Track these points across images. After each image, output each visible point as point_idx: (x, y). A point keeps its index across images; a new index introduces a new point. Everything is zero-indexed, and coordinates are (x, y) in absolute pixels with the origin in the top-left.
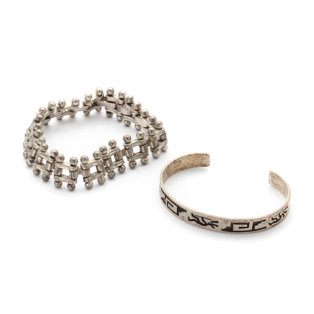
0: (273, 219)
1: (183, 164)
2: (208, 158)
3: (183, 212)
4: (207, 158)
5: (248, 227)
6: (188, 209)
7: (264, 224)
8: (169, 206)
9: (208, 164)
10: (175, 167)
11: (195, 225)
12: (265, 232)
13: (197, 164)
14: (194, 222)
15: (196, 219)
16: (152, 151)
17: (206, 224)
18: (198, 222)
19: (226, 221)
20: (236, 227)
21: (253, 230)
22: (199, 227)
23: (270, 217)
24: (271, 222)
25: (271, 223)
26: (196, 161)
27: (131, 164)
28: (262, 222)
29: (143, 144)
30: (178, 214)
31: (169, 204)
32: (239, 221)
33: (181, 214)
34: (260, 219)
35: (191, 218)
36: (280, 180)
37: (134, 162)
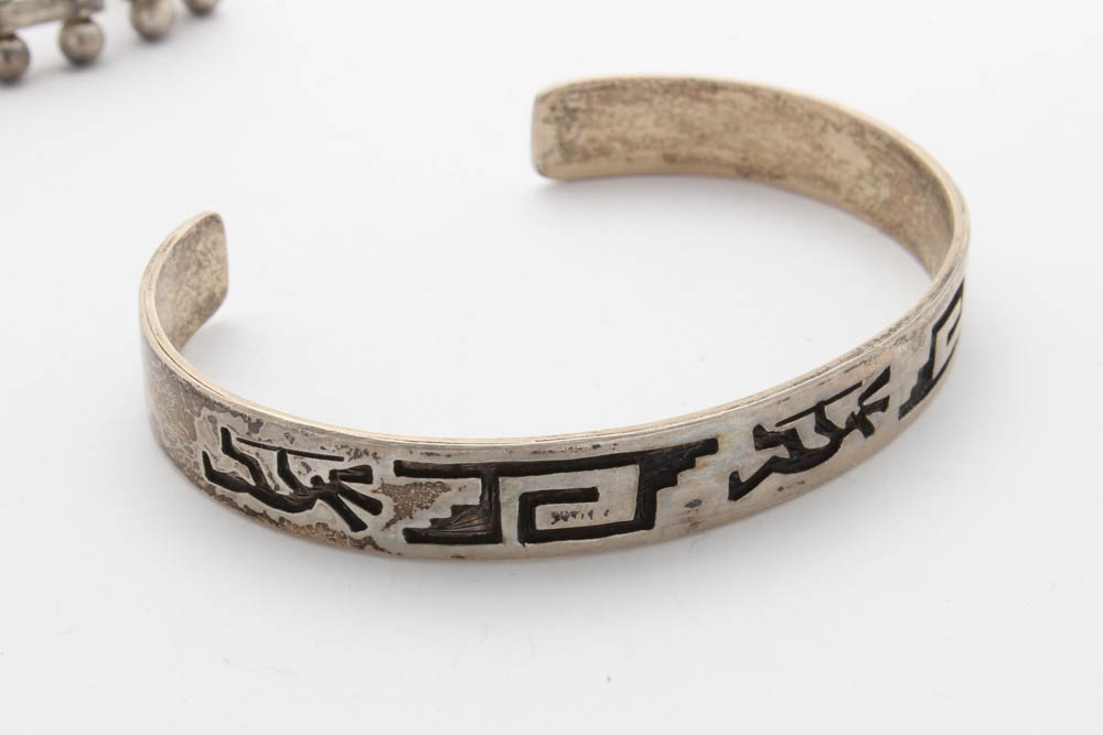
36: (625, 102)
37: (15, 45)
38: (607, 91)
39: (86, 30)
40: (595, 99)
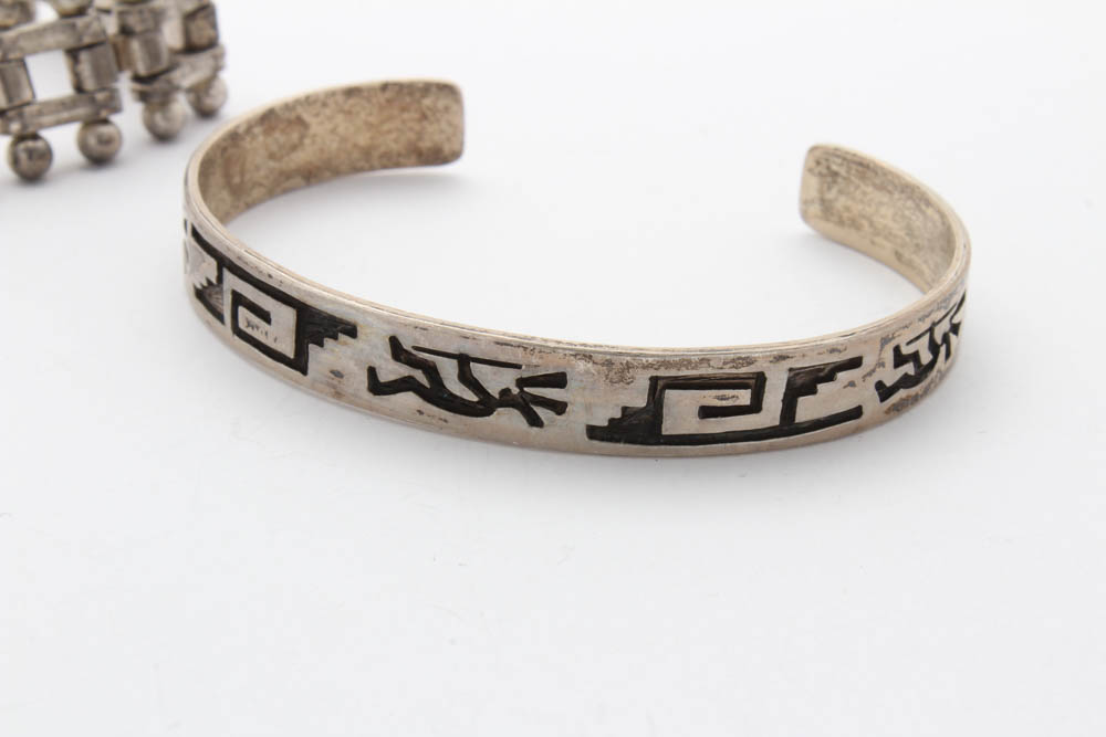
0: (900, 359)
1: (314, 142)
2: (455, 107)
3: (335, 338)
4: (447, 109)
5: (755, 407)
6: (365, 312)
7: (852, 384)
8: (242, 325)
9: (456, 147)
10: (272, 156)
11: (415, 421)
12: (853, 441)
13: (394, 147)
14: (409, 399)
15: (419, 376)
16: (143, 97)
17: (485, 405)
18: (436, 394)
19: (616, 366)
20: (681, 412)
21: (788, 427)
22: (441, 428)
23: (885, 341)
24: (890, 376)
25: (889, 383)
26: (389, 132)
27: (23, 156)
28: (840, 375)
29: (87, 40)
30: (299, 363)
31: (242, 311)
32: (705, 361)
33: (324, 357)
34: (833, 351)
35: (391, 370)
36: (876, 187)
37: (39, 144)
38: (864, 169)
39: (104, 130)
40: (853, 172)
